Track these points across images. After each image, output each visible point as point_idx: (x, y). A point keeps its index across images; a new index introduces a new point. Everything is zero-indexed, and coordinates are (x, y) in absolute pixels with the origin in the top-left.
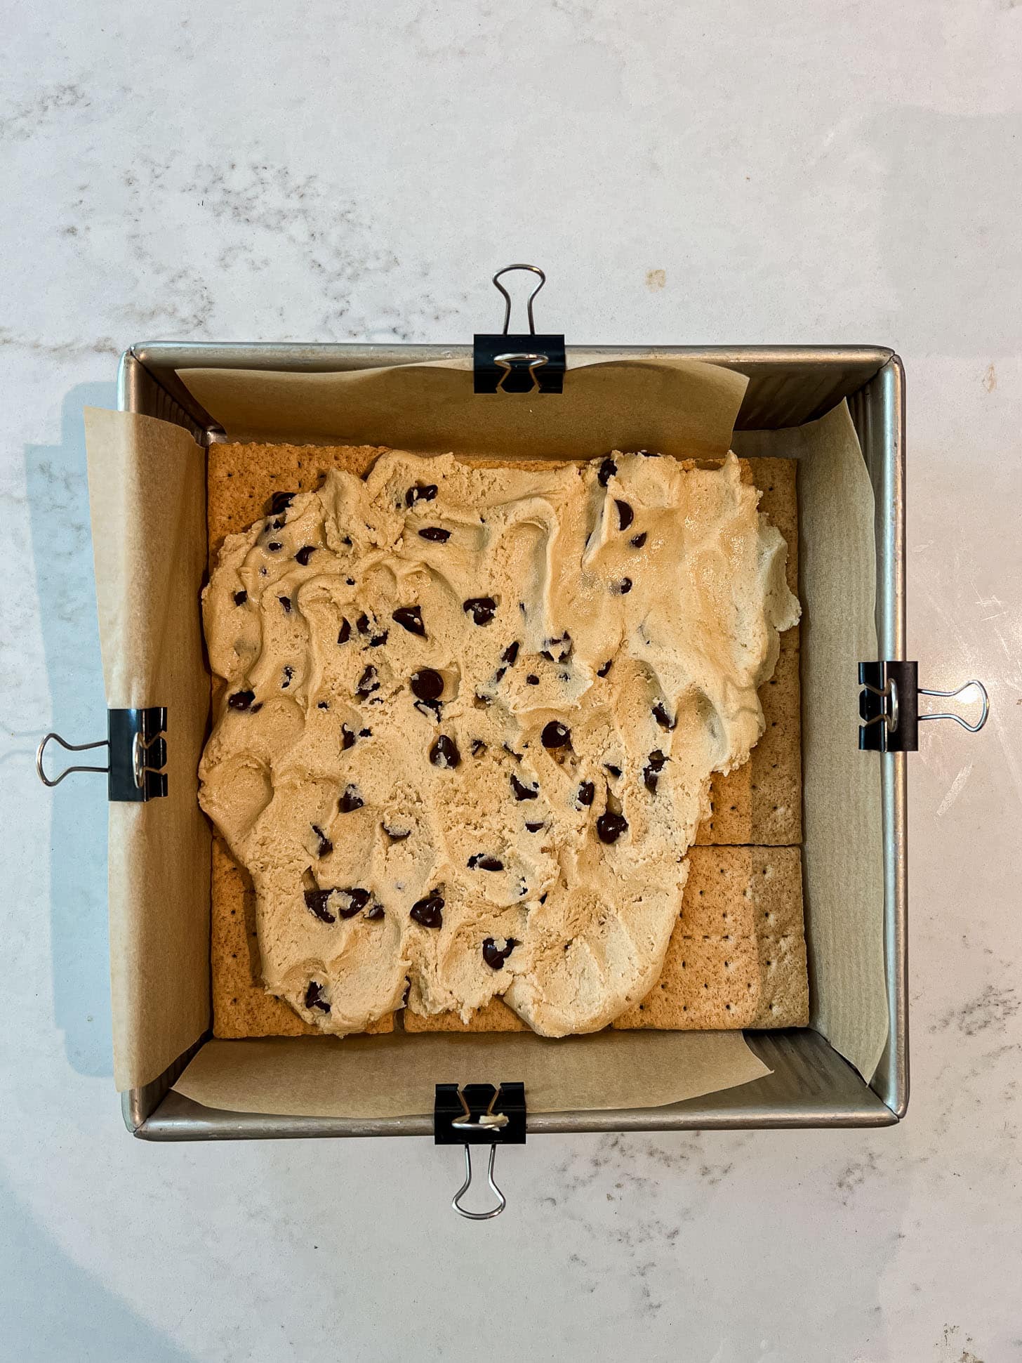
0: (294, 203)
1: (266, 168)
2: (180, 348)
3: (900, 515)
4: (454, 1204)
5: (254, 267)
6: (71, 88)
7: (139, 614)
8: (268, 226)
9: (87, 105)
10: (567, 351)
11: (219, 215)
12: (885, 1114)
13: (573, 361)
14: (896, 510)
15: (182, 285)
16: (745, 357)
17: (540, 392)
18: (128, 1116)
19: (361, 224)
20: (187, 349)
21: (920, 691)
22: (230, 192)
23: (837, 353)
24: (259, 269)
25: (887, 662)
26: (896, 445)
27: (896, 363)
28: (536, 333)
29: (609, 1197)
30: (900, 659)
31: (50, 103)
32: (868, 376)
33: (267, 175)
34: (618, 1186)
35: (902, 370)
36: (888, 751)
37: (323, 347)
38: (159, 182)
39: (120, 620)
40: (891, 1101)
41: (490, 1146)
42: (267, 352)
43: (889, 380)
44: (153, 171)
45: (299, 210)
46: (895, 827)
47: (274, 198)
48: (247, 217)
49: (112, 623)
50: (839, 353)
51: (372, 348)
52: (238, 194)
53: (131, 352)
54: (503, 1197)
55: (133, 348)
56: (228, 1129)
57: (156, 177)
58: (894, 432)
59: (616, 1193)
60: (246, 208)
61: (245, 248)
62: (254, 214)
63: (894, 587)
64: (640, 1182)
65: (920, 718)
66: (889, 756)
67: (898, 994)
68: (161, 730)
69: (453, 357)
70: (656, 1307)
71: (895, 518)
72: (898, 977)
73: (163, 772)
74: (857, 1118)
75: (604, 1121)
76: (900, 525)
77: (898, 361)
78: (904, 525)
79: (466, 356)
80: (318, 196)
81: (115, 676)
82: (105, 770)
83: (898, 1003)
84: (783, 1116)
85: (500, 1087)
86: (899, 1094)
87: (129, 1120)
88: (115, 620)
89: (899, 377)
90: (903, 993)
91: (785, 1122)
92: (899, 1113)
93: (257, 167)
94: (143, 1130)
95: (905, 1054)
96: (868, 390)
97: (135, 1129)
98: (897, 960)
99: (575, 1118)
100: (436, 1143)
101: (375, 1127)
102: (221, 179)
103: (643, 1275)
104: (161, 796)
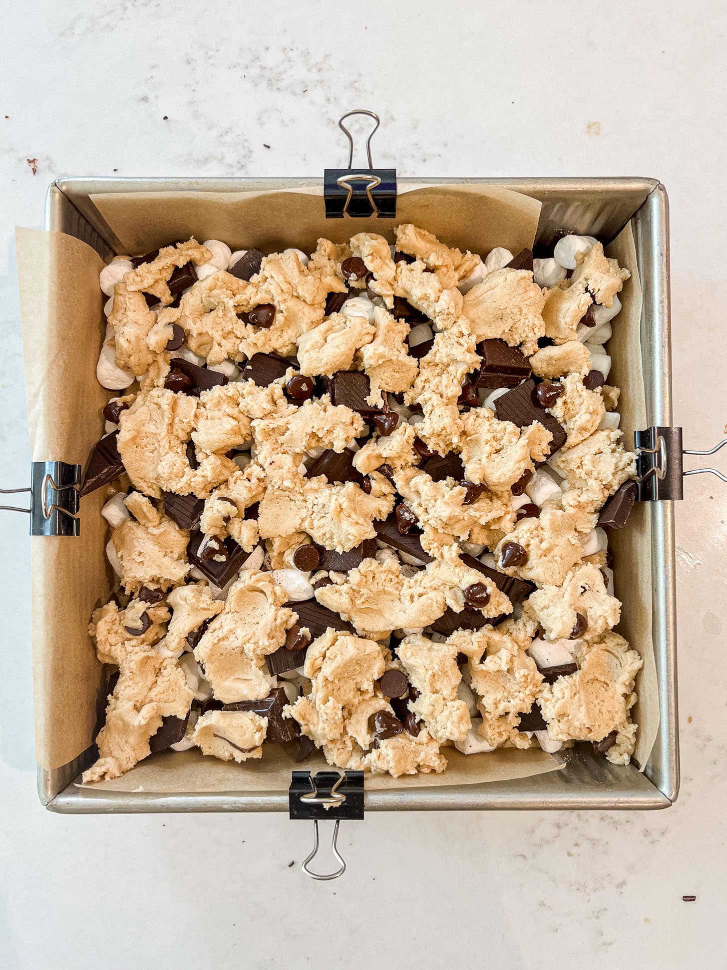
0: (314, 75)
1: (292, 50)
2: (94, 181)
3: (666, 311)
4: (303, 867)
5: (283, 124)
7: (56, 389)
8: (294, 93)
9: (157, 6)
10: (398, 181)
11: (256, 85)
12: (659, 799)
13: (401, 189)
14: (663, 307)
15: (228, 138)
16: (540, 186)
17: (378, 216)
18: (42, 792)
19: (366, 91)
21: (684, 452)
22: (265, 68)
23: (613, 183)
24: (287, 125)
25: (658, 427)
26: (661, 255)
27: (661, 190)
28: (374, 168)
29: (569, 854)
30: (668, 426)
32: (640, 201)
33: (293, 55)
34: (576, 845)
35: (666, 196)
36: (659, 499)
38: (211, 61)
39: (41, 393)
40: (665, 788)
41: (335, 821)
43: (655, 203)
44: (207, 53)
45: (317, 81)
46: (666, 561)
47: (298, 72)
48: (278, 86)
49: (36, 395)
50: (615, 183)
51: (244, 180)
52: (271, 69)
53: (56, 184)
54: (344, 863)
55: (57, 181)
56: (122, 804)
57: (209, 58)
58: (661, 244)
59: (574, 850)
60: (277, 80)
61: (277, 110)
62: (282, 84)
63: (662, 368)
64: (594, 842)
65: (684, 474)
66: (659, 504)
67: (669, 699)
68: (76, 483)
69: (308, 186)
70: (609, 944)
71: (662, 313)
72: (668, 684)
73: (76, 516)
74: (637, 802)
75: (428, 801)
76: (666, 318)
77: (663, 189)
78: (669, 318)
79: (318, 185)
80: (333, 69)
81: (37, 437)
82: (29, 511)
83: (669, 705)
84: (576, 800)
85: (344, 774)
86: (670, 782)
87: (43, 796)
88: (38, 393)
89: (664, 200)
90: (673, 698)
91: (577, 804)
92: (671, 798)
93: (286, 49)
94: (54, 803)
95: (676, 749)
96: (639, 215)
97: (47, 803)
98: (668, 671)
99: (403, 797)
100: (291, 818)
101: (241, 804)
102: (258, 58)
103: (597, 918)
104: (73, 535)
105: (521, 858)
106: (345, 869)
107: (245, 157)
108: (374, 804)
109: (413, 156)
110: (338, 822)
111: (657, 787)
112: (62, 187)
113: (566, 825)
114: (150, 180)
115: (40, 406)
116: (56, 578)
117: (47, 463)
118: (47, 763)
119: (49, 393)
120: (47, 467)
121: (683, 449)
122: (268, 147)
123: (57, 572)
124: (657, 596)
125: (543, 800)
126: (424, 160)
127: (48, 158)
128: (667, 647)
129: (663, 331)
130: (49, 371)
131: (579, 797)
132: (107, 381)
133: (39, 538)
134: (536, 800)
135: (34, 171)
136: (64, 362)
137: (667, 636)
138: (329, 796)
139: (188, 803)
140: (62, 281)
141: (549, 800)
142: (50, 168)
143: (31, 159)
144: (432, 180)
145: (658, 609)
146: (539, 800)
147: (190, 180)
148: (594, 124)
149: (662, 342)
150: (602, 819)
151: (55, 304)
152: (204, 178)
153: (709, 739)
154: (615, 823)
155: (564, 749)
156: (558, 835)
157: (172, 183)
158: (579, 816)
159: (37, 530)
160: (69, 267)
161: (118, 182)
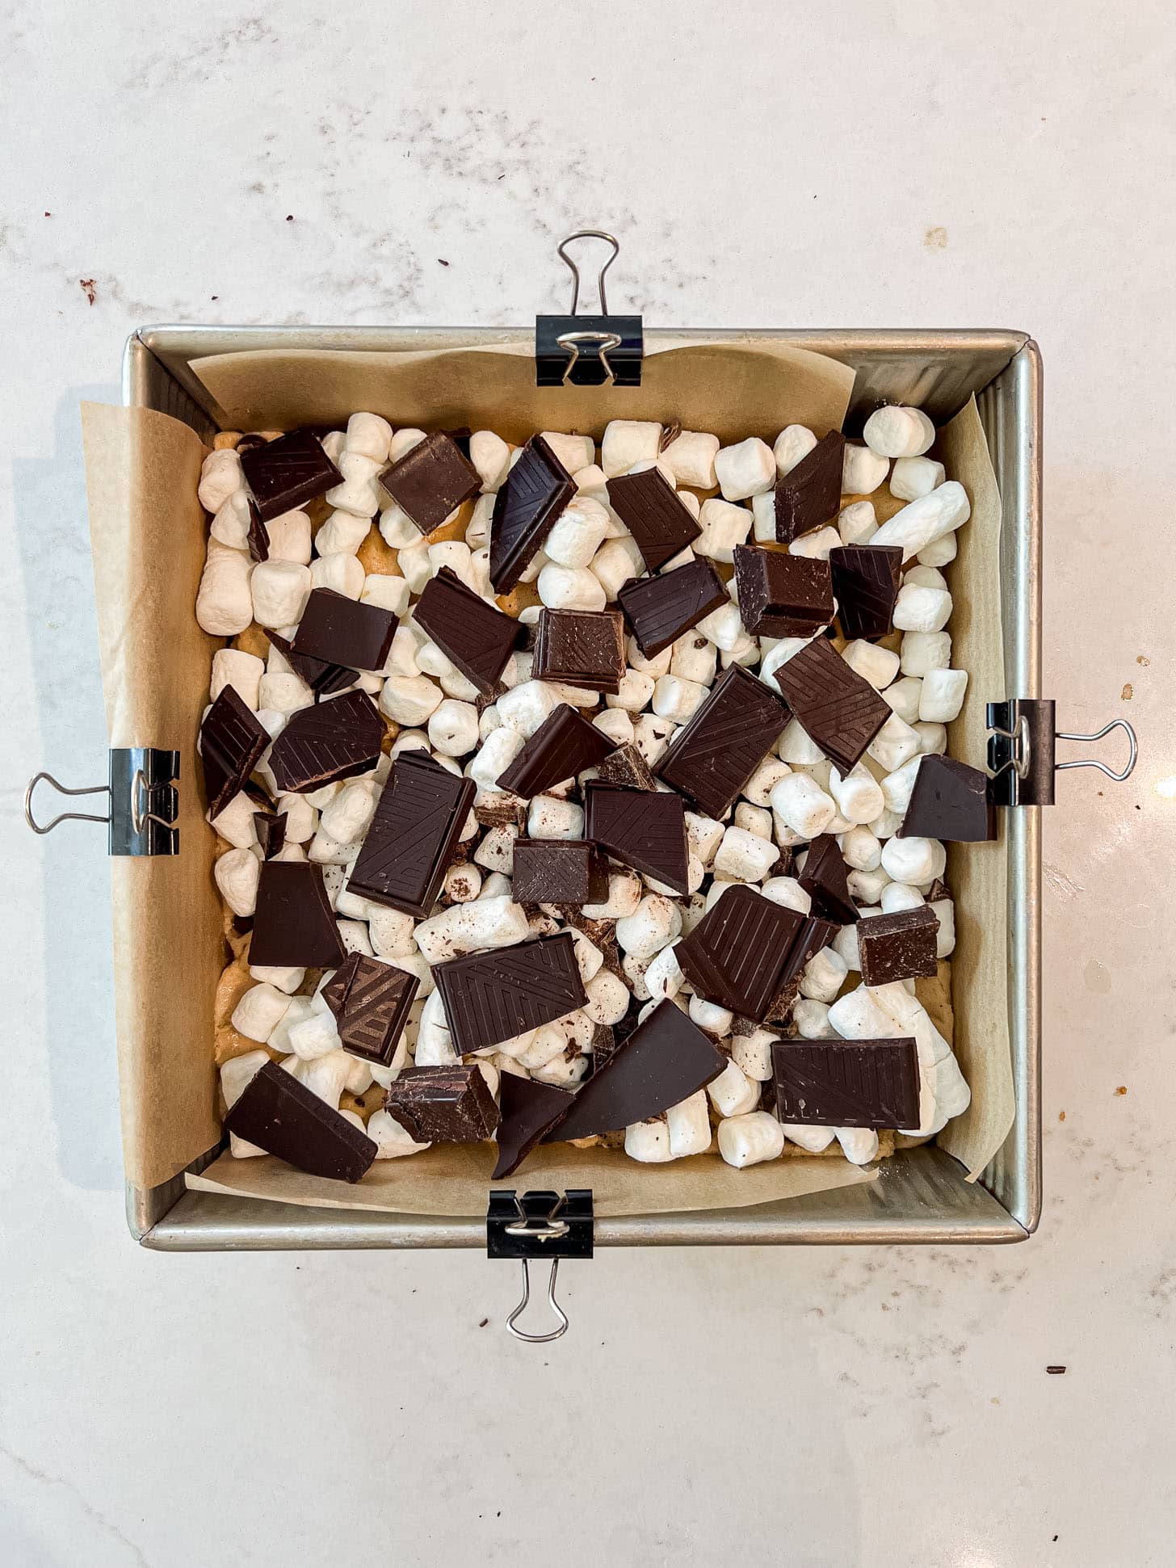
0: (514, 153)
1: (481, 113)
2: (194, 332)
3: (1036, 529)
4: (508, 1325)
5: (468, 228)
6: (256, 22)
7: (144, 641)
8: (484, 181)
9: (274, 41)
10: (645, 335)
11: (427, 168)
12: (1013, 1229)
13: (651, 347)
14: (1031, 523)
15: (385, 250)
16: (854, 343)
17: (615, 384)
18: (133, 1220)
19: (592, 177)
20: (203, 333)
21: (1058, 735)
22: (440, 141)
23: (961, 338)
24: (474, 230)
25: (1019, 700)
26: (1031, 446)
27: (1032, 349)
28: (609, 314)
29: (884, 1307)
30: (1034, 698)
31: (230, 39)
32: (1001, 364)
33: (480, 120)
34: (895, 1294)
35: (1039, 357)
36: (1019, 804)
37: (360, 330)
38: (358, 129)
39: (122, 649)
40: (1021, 1213)
41: (552, 1260)
42: (294, 336)
43: (1024, 369)
44: (351, 116)
45: (520, 162)
46: (1028, 893)
47: (490, 148)
48: (460, 170)
49: (114, 651)
50: (965, 338)
52: (450, 143)
53: (138, 336)
54: (566, 1319)
55: (139, 332)
57: (355, 125)
58: (1030, 430)
59: (892, 1302)
60: (459, 159)
61: (458, 206)
62: (468, 166)
63: (1028, 612)
64: (920, 1290)
65: (1057, 767)
66: (1020, 811)
67: (1029, 1089)
68: (172, 778)
69: (512, 342)
70: (940, 1434)
71: (1029, 532)
72: (1029, 1068)
73: (174, 825)
74: (980, 1233)
75: (684, 1232)
76: (1035, 540)
77: (1034, 347)
78: (1040, 538)
79: (527, 339)
80: (543, 144)
81: (117, 712)
82: (106, 820)
83: (1029, 1099)
84: (893, 1230)
85: (564, 1194)
86: (1029, 1205)
87: (135, 1226)
88: (118, 648)
89: (1035, 365)
90: (1034, 1087)
91: (896, 1237)
92: (1029, 1227)
93: (471, 112)
94: (150, 1237)
95: (1037, 1159)
96: (999, 384)
97: (141, 1237)
98: (1029, 1049)
99: (649, 1226)
100: (489, 1257)
101: (419, 1237)
102: (430, 125)
103: (924, 1397)
104: (170, 853)
105: (815, 1313)
106: (566, 1328)
107: (410, 279)
108: (607, 1237)
109: (664, 280)
110: (556, 1262)
111: (1009, 1212)
112: (147, 341)
113: (881, 1266)
114: (278, 330)
115: (120, 667)
116: (149, 918)
117: (133, 751)
118: (140, 1180)
119: (133, 649)
120: (134, 756)
121: (1056, 731)
122: (446, 264)
123: (150, 908)
124: (1015, 943)
125: (848, 1230)
126: (681, 285)
127: (111, 279)
128: (1027, 1016)
129: (1030, 558)
130: (134, 613)
131: (900, 1227)
132: (211, 623)
133: (123, 860)
134: (837, 1231)
135: (92, 299)
136: (154, 601)
137: (1027, 1000)
138: (544, 1225)
139: (342, 1237)
140: (149, 480)
141: (857, 1231)
142: (114, 294)
143: (86, 280)
144: (694, 333)
145: (1016, 962)
146: (842, 1230)
147: (338, 331)
148: (937, 230)
149: (1029, 574)
150: (933, 1258)
151: (140, 513)
152: (357, 327)
153: (1089, 1143)
154: (951, 1263)
155: (879, 1158)
156: (869, 1281)
157: (310, 335)
158: (899, 1253)
159: (120, 847)
160: (159, 459)
161: (230, 334)
